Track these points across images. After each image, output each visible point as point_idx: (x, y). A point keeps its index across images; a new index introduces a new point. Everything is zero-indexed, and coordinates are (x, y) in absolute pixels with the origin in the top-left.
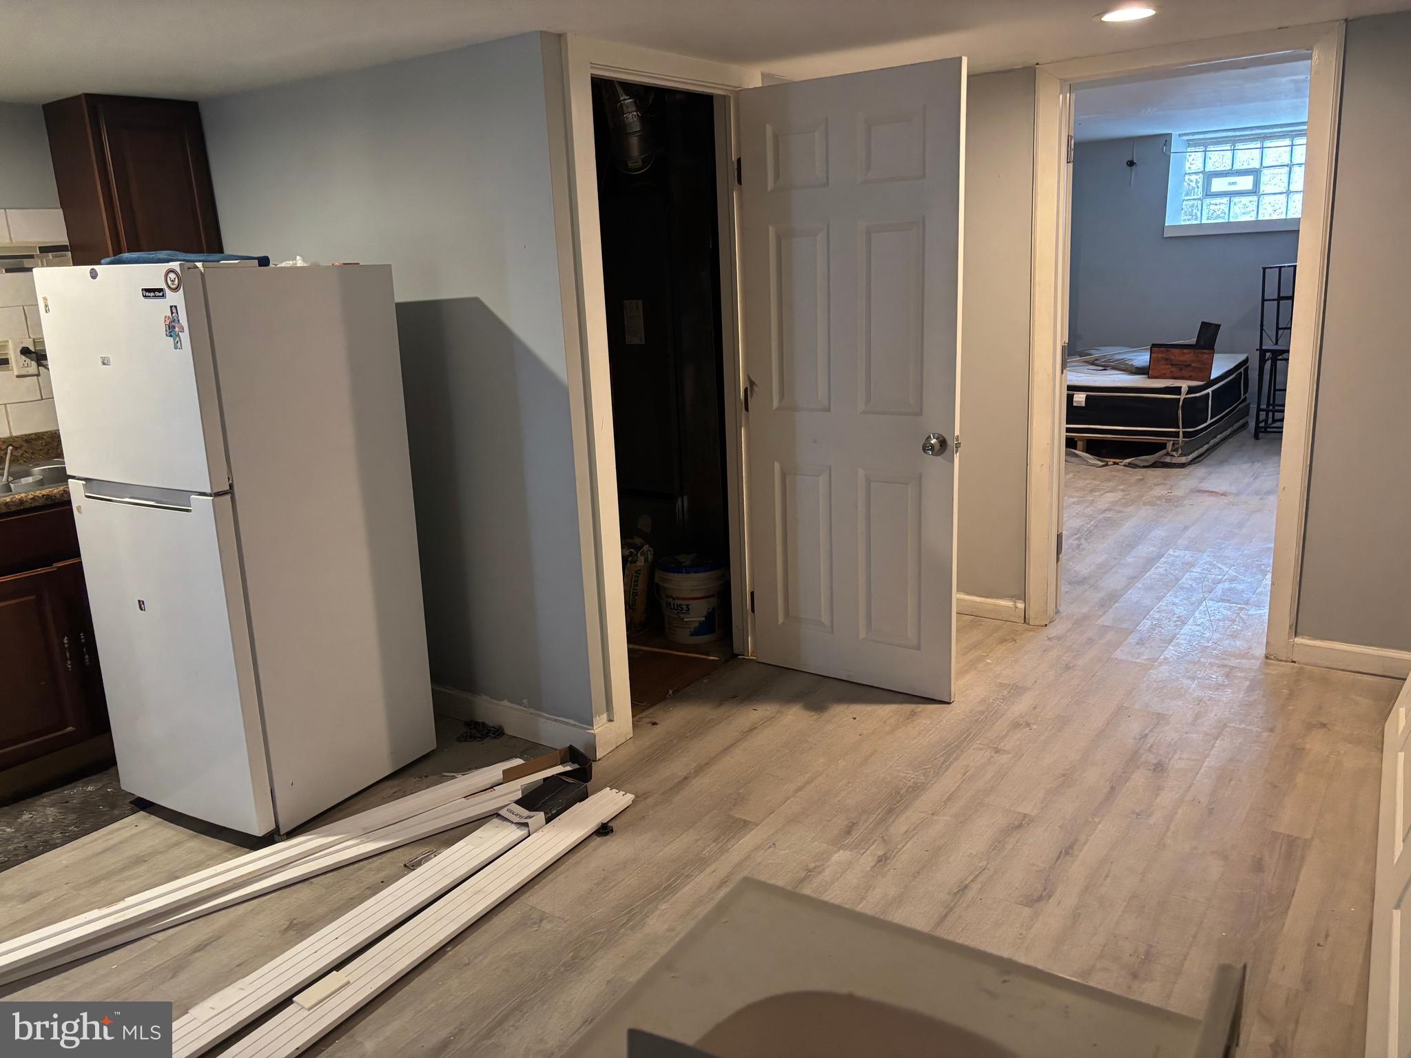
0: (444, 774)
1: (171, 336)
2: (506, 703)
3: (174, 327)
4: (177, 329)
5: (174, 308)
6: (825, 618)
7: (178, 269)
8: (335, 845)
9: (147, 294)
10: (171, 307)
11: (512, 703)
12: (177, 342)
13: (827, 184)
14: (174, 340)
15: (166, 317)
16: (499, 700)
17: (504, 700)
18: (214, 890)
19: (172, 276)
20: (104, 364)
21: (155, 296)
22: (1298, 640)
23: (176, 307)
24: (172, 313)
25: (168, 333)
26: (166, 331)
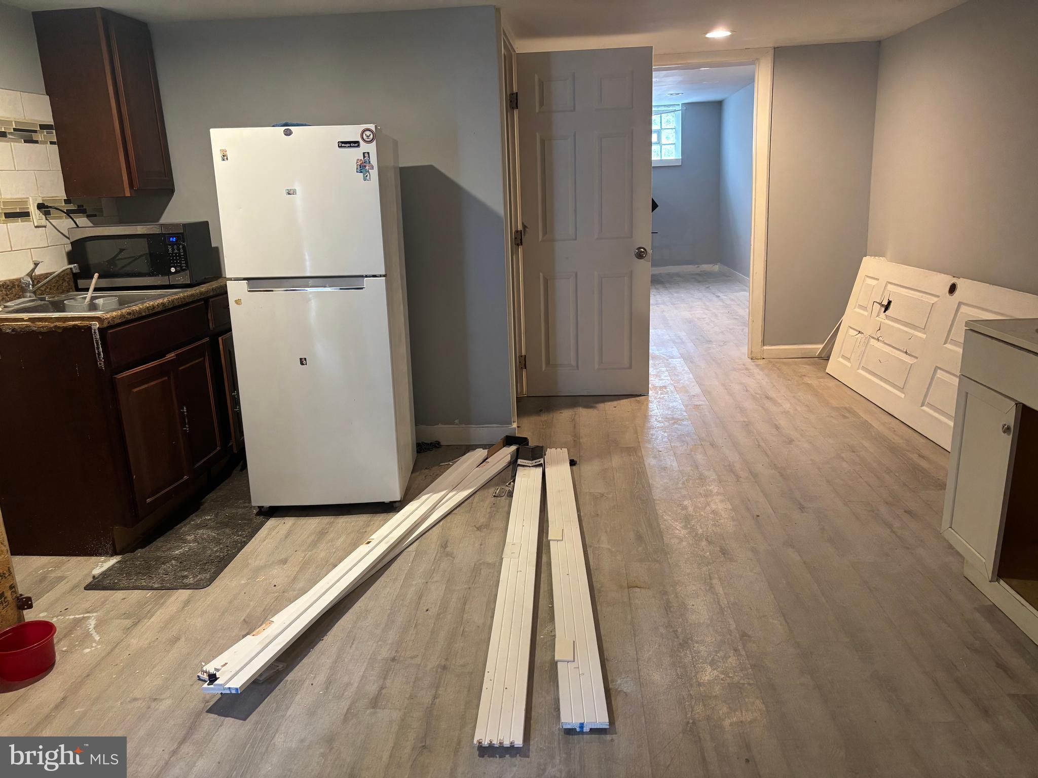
0: (441, 464)
1: (361, 172)
2: (440, 426)
3: (365, 166)
4: (367, 168)
5: (366, 155)
6: (573, 363)
7: (374, 129)
8: (442, 500)
9: (343, 145)
10: (364, 153)
11: (445, 424)
12: (367, 176)
13: (574, 110)
14: (364, 175)
15: (358, 160)
16: (433, 425)
17: (438, 424)
18: (416, 523)
19: (368, 133)
20: (289, 194)
21: (351, 146)
22: (765, 348)
23: (368, 153)
24: (364, 157)
25: (358, 170)
26: (357, 169)
